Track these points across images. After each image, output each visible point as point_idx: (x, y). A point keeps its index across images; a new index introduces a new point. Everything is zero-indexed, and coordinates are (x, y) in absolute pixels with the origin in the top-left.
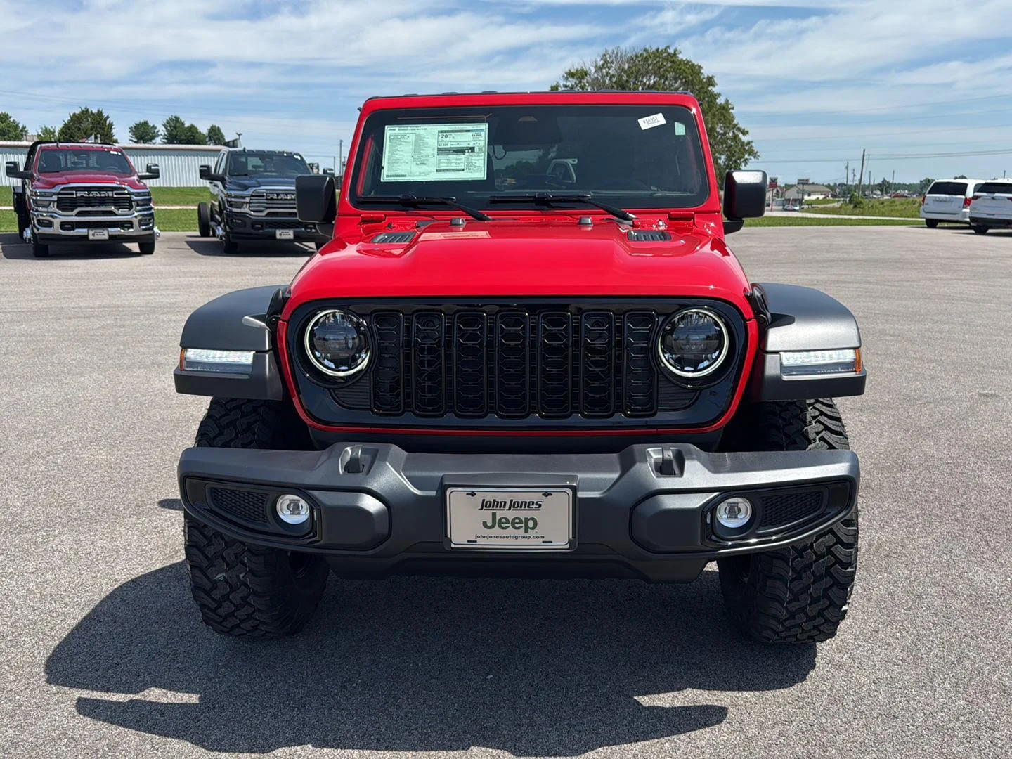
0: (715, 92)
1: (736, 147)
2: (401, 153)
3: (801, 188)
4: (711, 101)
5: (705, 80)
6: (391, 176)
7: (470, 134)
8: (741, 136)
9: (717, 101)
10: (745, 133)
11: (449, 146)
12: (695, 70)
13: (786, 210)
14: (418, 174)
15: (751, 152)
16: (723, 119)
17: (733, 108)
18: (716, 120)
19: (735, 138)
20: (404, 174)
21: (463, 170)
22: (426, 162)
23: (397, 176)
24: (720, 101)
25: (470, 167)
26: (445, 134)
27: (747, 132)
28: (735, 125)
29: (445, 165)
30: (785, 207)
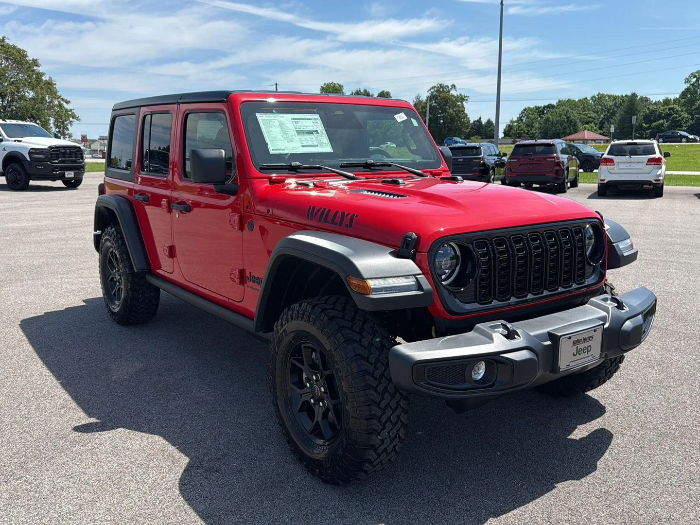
0: (41, 71)
1: (62, 112)
2: (274, 133)
3: (103, 142)
4: (38, 78)
5: (31, 62)
6: (275, 150)
7: (311, 121)
8: (65, 105)
9: (43, 78)
10: (67, 102)
11: (302, 129)
12: (22, 54)
13: (94, 158)
14: (291, 148)
15: (74, 117)
16: (50, 91)
17: (55, 84)
18: (44, 92)
19: (60, 106)
20: (283, 148)
21: (317, 146)
22: (293, 140)
23: (279, 150)
24: (45, 78)
25: (321, 144)
26: (296, 121)
27: (69, 102)
28: (60, 97)
29: (305, 142)
30: (94, 156)
